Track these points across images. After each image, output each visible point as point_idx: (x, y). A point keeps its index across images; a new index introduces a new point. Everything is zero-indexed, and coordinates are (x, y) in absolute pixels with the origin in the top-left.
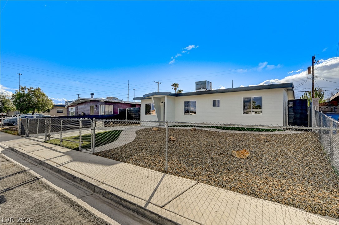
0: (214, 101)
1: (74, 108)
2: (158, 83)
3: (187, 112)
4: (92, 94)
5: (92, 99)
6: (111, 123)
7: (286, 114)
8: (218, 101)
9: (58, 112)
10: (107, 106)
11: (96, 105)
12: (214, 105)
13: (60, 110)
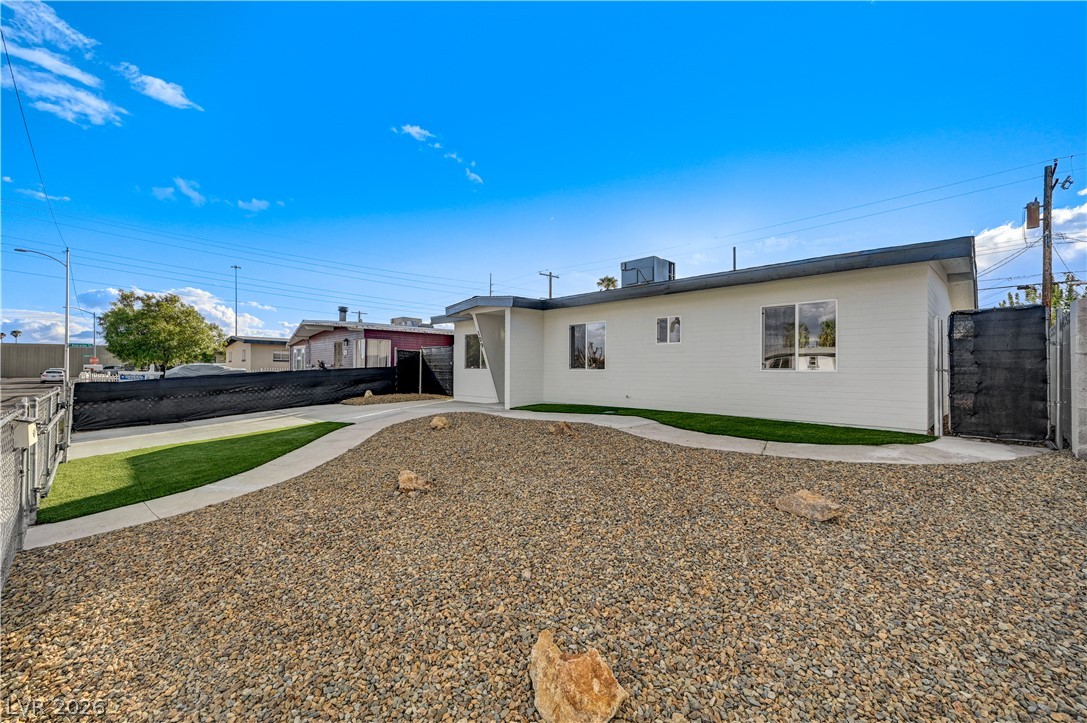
0: (662, 323)
1: (303, 348)
2: (550, 275)
3: (577, 361)
4: (343, 310)
5: (343, 324)
6: (368, 393)
7: (941, 370)
8: (677, 321)
9: (276, 359)
10: (372, 342)
11: (346, 340)
12: (662, 338)
13: (282, 353)
